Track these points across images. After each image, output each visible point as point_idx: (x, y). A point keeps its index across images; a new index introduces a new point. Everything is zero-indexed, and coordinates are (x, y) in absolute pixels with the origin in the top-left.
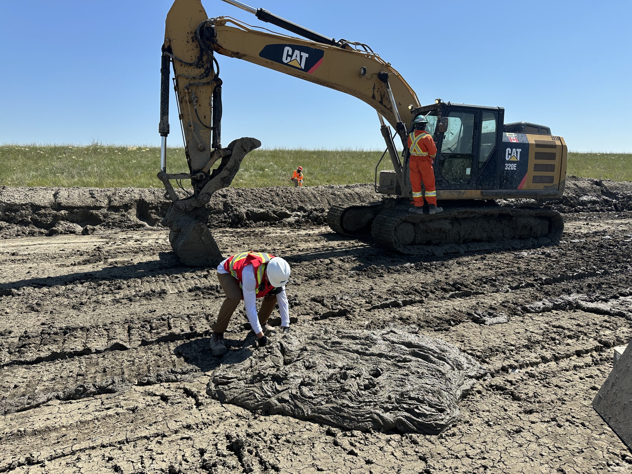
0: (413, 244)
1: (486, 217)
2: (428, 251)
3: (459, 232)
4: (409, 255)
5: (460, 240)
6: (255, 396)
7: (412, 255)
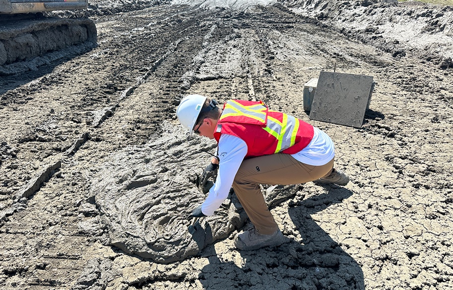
0: (7, 63)
1: (52, 28)
2: (25, 67)
3: (38, 45)
4: (12, 74)
5: (40, 52)
6: (220, 222)
7: (15, 74)
